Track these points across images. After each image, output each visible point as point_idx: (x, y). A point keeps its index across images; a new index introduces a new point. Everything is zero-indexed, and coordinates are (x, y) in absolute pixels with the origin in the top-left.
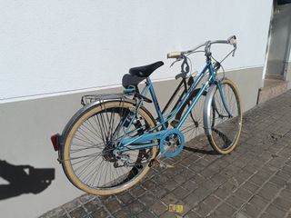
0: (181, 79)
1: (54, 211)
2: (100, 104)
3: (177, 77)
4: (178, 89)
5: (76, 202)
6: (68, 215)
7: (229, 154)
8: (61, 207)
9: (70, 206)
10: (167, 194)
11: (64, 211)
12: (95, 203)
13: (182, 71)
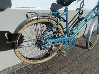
0: (78, 11)
1: (9, 68)
2: (37, 19)
3: (77, 9)
4: (76, 16)
5: (20, 65)
6: (16, 72)
7: (91, 49)
8: (12, 67)
9: (17, 67)
10: (64, 67)
11: (13, 69)
12: (29, 67)
13: (80, 7)
